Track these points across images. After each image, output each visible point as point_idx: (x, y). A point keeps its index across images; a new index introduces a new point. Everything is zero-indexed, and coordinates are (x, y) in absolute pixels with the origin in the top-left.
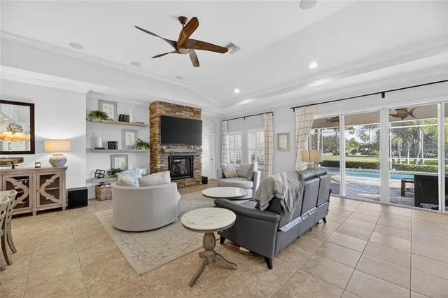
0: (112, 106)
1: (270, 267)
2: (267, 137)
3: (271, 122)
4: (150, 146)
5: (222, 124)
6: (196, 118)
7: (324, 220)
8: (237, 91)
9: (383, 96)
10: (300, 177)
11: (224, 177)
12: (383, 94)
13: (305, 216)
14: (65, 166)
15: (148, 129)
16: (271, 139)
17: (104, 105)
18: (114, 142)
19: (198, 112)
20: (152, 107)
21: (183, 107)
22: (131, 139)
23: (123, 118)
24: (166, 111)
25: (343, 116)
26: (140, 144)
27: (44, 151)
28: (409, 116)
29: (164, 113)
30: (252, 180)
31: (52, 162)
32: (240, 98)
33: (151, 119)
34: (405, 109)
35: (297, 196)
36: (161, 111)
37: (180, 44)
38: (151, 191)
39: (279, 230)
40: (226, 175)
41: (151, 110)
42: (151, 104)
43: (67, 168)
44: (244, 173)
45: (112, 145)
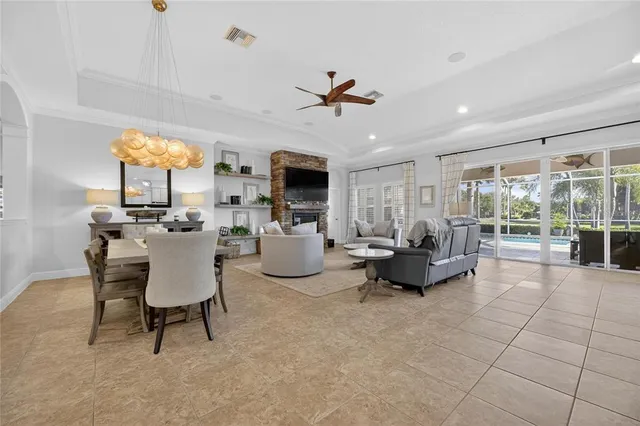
0: (234, 157)
1: (422, 295)
2: (407, 191)
3: (412, 173)
4: (271, 201)
5: (349, 176)
6: (321, 169)
7: (473, 271)
8: (372, 137)
9: (544, 142)
10: (449, 222)
11: (359, 235)
12: (544, 140)
13: (453, 259)
14: (200, 220)
15: (269, 183)
16: (412, 194)
17: (227, 156)
18: (238, 197)
19: (323, 162)
20: (275, 158)
21: (307, 156)
22: (252, 195)
23: (245, 170)
24: (291, 162)
25: (499, 166)
26: (263, 199)
27: (181, 205)
28: (586, 164)
29: (288, 164)
30: (393, 238)
31: (189, 215)
32: (376, 144)
33: (272, 171)
34: (581, 156)
35: (446, 237)
36: (285, 162)
37: (330, 99)
38: (303, 239)
39: (431, 264)
40: (362, 233)
41: (272, 160)
42: (273, 154)
43: (203, 222)
44: (383, 231)
45: (235, 200)
